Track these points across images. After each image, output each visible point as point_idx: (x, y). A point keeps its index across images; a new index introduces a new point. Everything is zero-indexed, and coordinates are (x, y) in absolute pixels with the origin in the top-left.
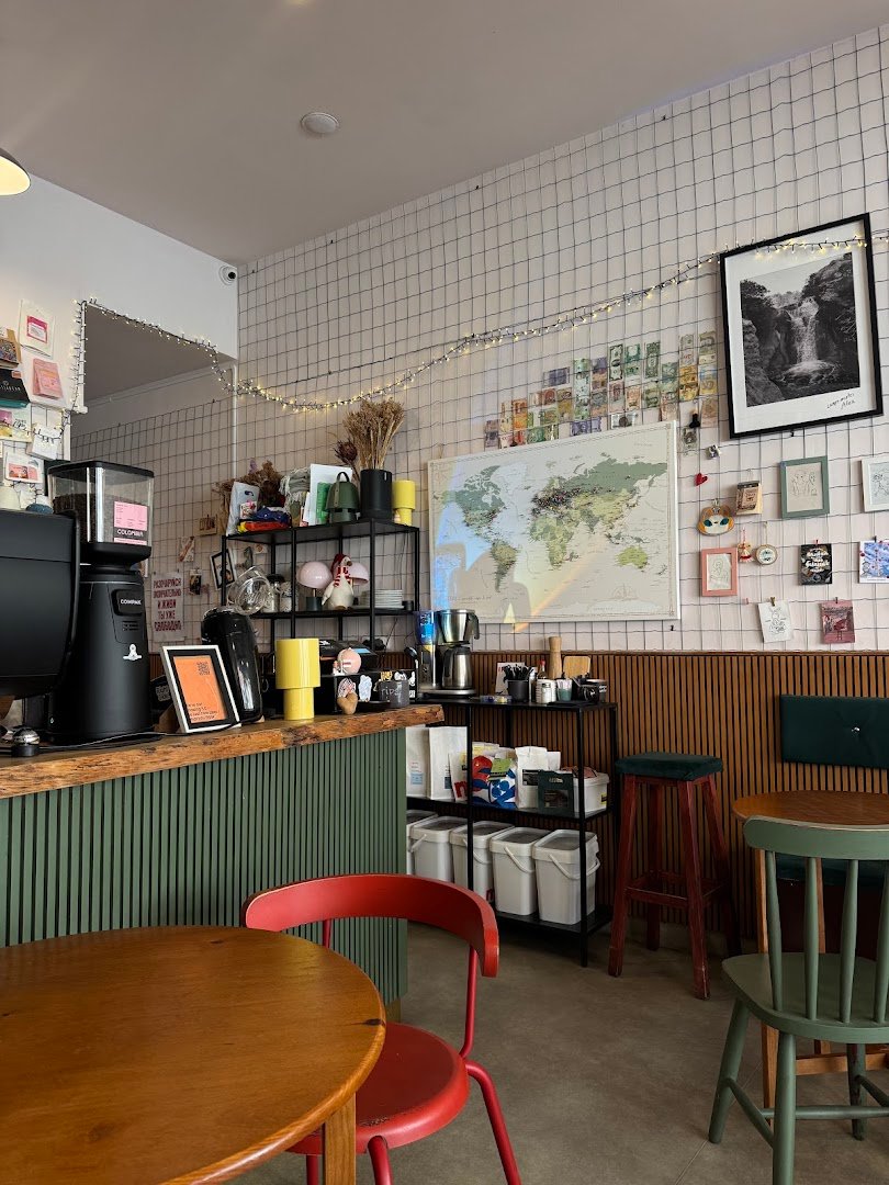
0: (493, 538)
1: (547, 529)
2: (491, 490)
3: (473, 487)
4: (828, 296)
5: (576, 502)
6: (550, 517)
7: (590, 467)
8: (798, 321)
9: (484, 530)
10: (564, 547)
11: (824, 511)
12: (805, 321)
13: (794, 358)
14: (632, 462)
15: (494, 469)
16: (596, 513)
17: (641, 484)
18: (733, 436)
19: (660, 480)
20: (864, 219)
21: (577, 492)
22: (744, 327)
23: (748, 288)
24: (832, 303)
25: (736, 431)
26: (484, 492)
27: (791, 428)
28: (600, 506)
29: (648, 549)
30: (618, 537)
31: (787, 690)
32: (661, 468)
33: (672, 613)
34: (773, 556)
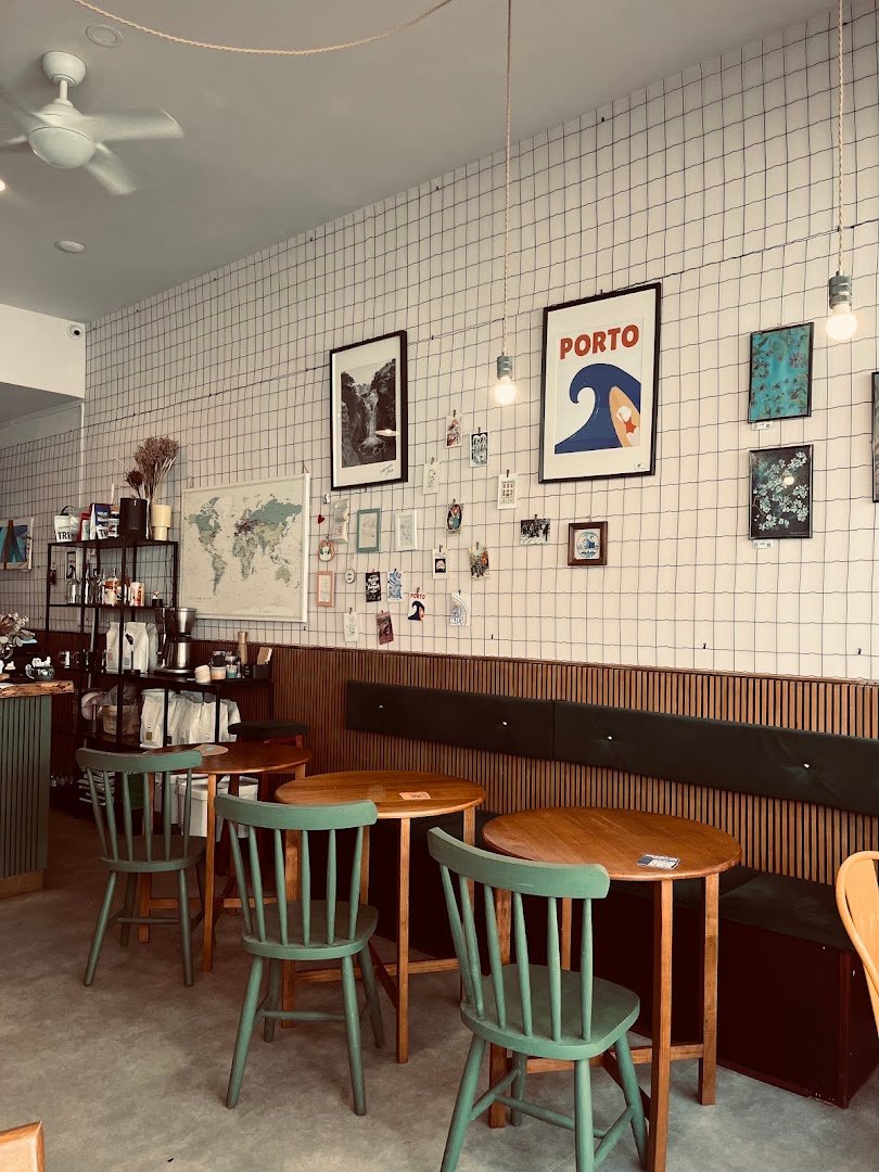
0: (214, 552)
1: (242, 548)
2: (214, 515)
3: (205, 513)
4: (384, 390)
5: (257, 529)
6: (244, 538)
7: (264, 503)
8: (368, 406)
9: (209, 546)
10: (249, 563)
11: (376, 550)
12: (371, 406)
13: (365, 435)
14: (285, 503)
15: (216, 499)
16: (266, 540)
17: (289, 519)
18: (333, 489)
19: (298, 517)
20: (403, 335)
21: (256, 522)
22: (343, 408)
23: (346, 378)
24: (385, 395)
25: (335, 485)
26: (210, 516)
27: (365, 486)
28: (268, 535)
29: (291, 568)
30: (276, 558)
31: (355, 677)
32: (298, 509)
33: (301, 618)
34: (352, 577)
